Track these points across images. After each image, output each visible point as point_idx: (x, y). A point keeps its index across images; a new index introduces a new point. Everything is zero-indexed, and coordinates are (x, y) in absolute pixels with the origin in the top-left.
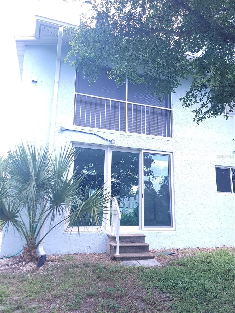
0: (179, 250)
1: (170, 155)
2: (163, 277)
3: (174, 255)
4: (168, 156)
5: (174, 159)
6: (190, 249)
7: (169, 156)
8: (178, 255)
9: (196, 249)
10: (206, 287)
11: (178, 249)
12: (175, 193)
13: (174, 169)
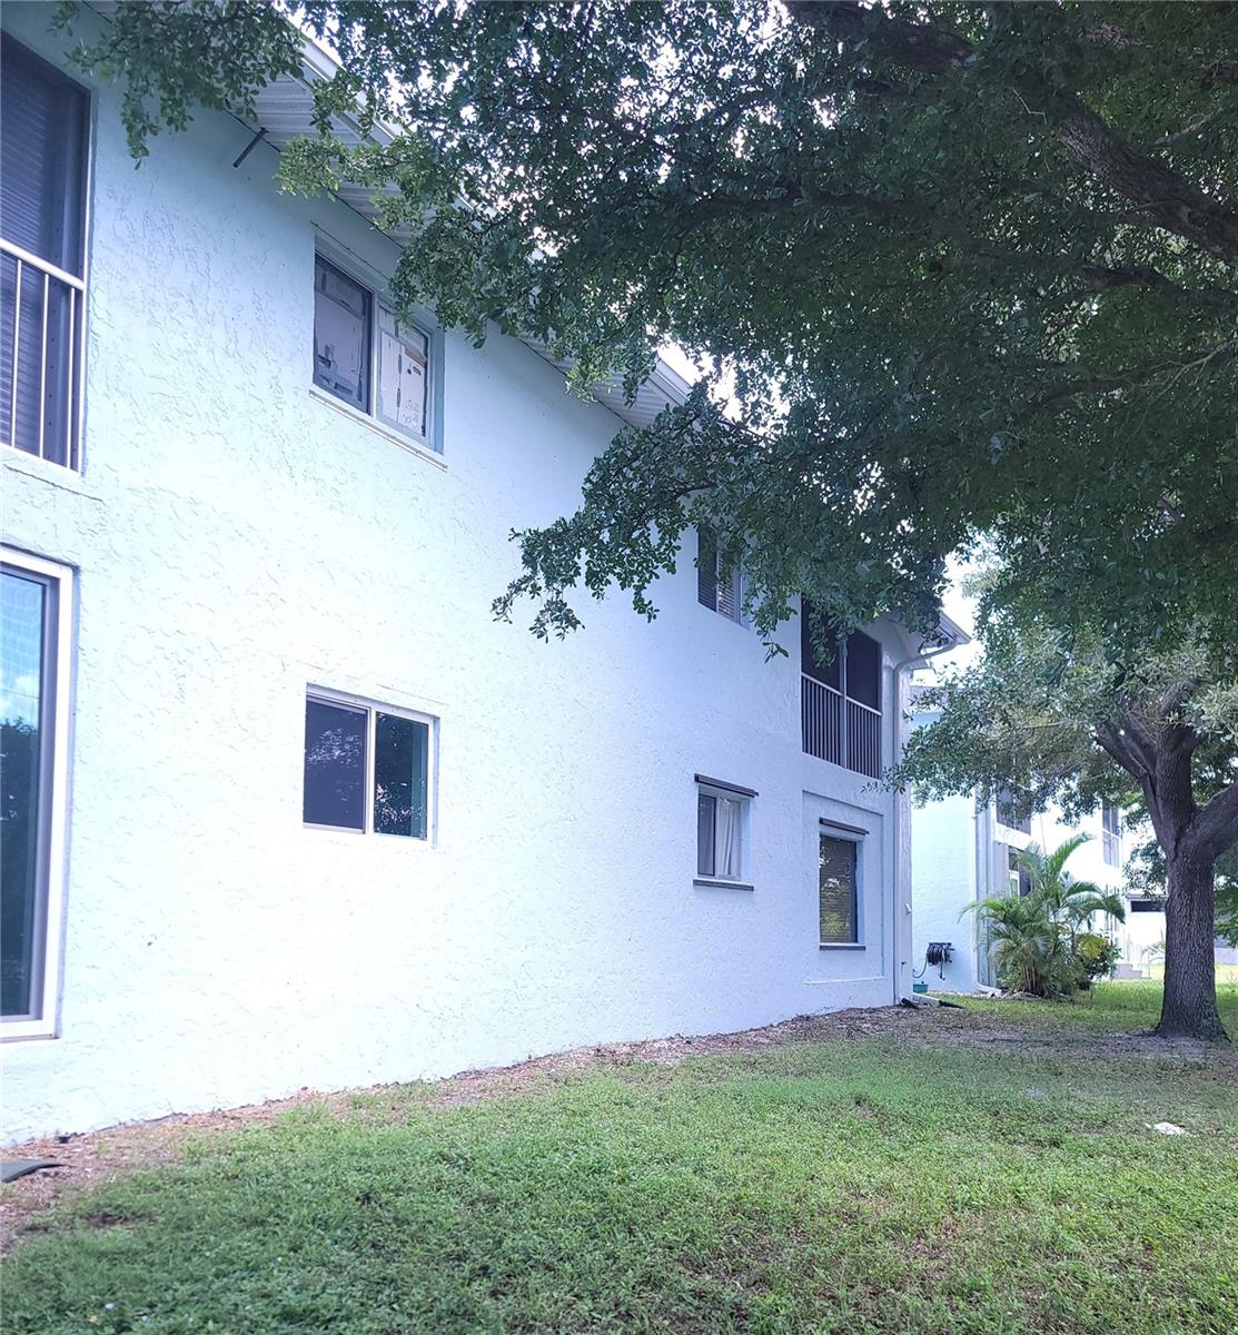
0: (73, 1143)
1: (55, 581)
2: (25, 1308)
3: (46, 1175)
4: (44, 586)
5: (82, 612)
6: (137, 1129)
7: (47, 582)
8: (73, 1171)
9: (169, 1125)
10: (290, 1299)
11: (64, 1140)
12: (74, 820)
13: (80, 673)
